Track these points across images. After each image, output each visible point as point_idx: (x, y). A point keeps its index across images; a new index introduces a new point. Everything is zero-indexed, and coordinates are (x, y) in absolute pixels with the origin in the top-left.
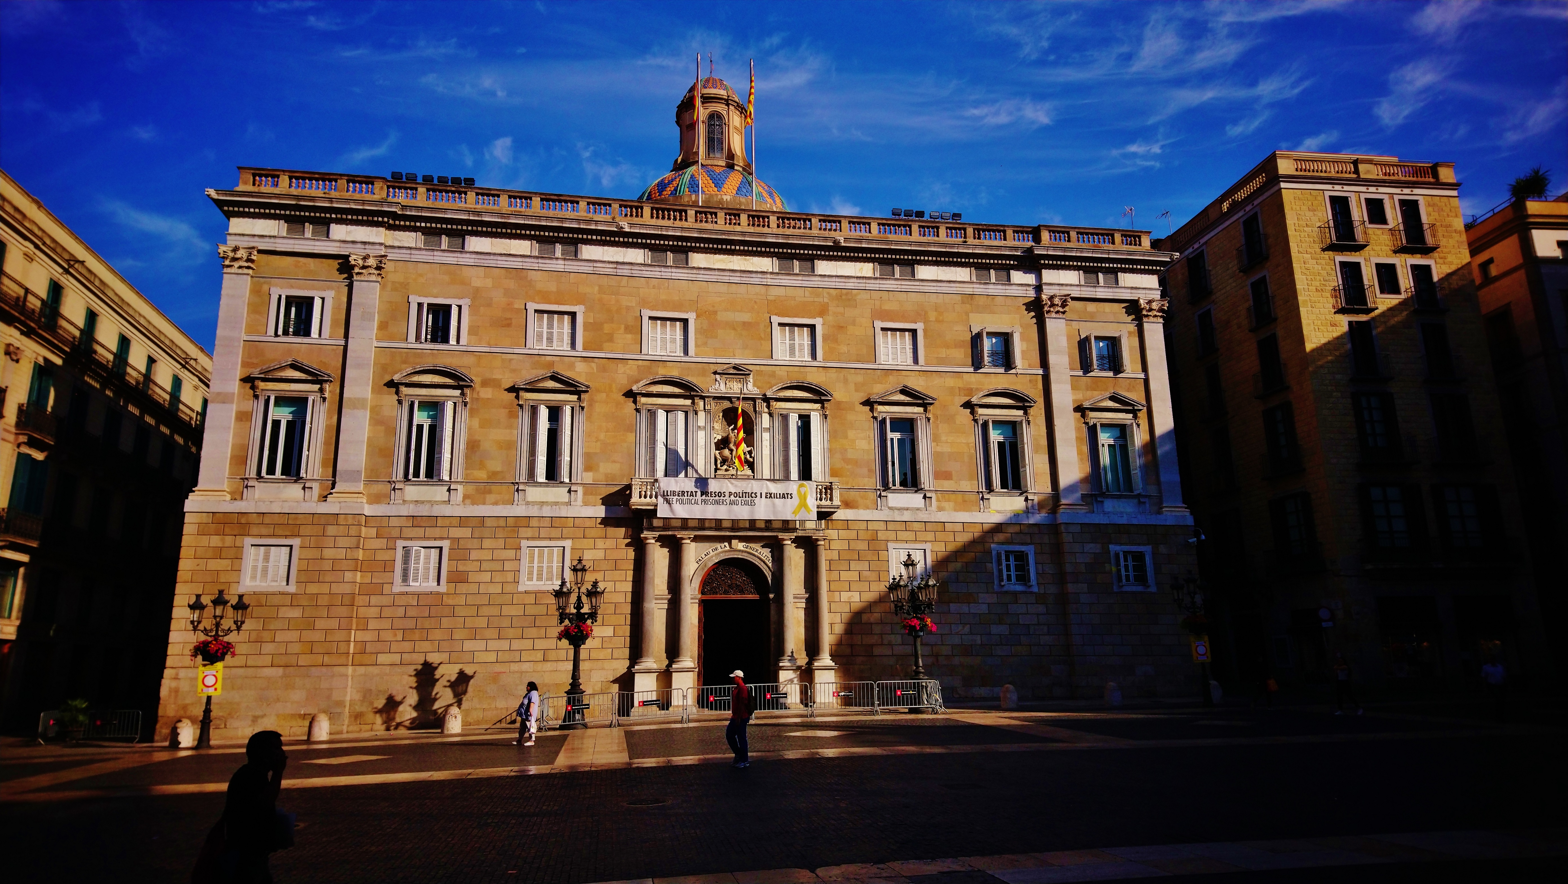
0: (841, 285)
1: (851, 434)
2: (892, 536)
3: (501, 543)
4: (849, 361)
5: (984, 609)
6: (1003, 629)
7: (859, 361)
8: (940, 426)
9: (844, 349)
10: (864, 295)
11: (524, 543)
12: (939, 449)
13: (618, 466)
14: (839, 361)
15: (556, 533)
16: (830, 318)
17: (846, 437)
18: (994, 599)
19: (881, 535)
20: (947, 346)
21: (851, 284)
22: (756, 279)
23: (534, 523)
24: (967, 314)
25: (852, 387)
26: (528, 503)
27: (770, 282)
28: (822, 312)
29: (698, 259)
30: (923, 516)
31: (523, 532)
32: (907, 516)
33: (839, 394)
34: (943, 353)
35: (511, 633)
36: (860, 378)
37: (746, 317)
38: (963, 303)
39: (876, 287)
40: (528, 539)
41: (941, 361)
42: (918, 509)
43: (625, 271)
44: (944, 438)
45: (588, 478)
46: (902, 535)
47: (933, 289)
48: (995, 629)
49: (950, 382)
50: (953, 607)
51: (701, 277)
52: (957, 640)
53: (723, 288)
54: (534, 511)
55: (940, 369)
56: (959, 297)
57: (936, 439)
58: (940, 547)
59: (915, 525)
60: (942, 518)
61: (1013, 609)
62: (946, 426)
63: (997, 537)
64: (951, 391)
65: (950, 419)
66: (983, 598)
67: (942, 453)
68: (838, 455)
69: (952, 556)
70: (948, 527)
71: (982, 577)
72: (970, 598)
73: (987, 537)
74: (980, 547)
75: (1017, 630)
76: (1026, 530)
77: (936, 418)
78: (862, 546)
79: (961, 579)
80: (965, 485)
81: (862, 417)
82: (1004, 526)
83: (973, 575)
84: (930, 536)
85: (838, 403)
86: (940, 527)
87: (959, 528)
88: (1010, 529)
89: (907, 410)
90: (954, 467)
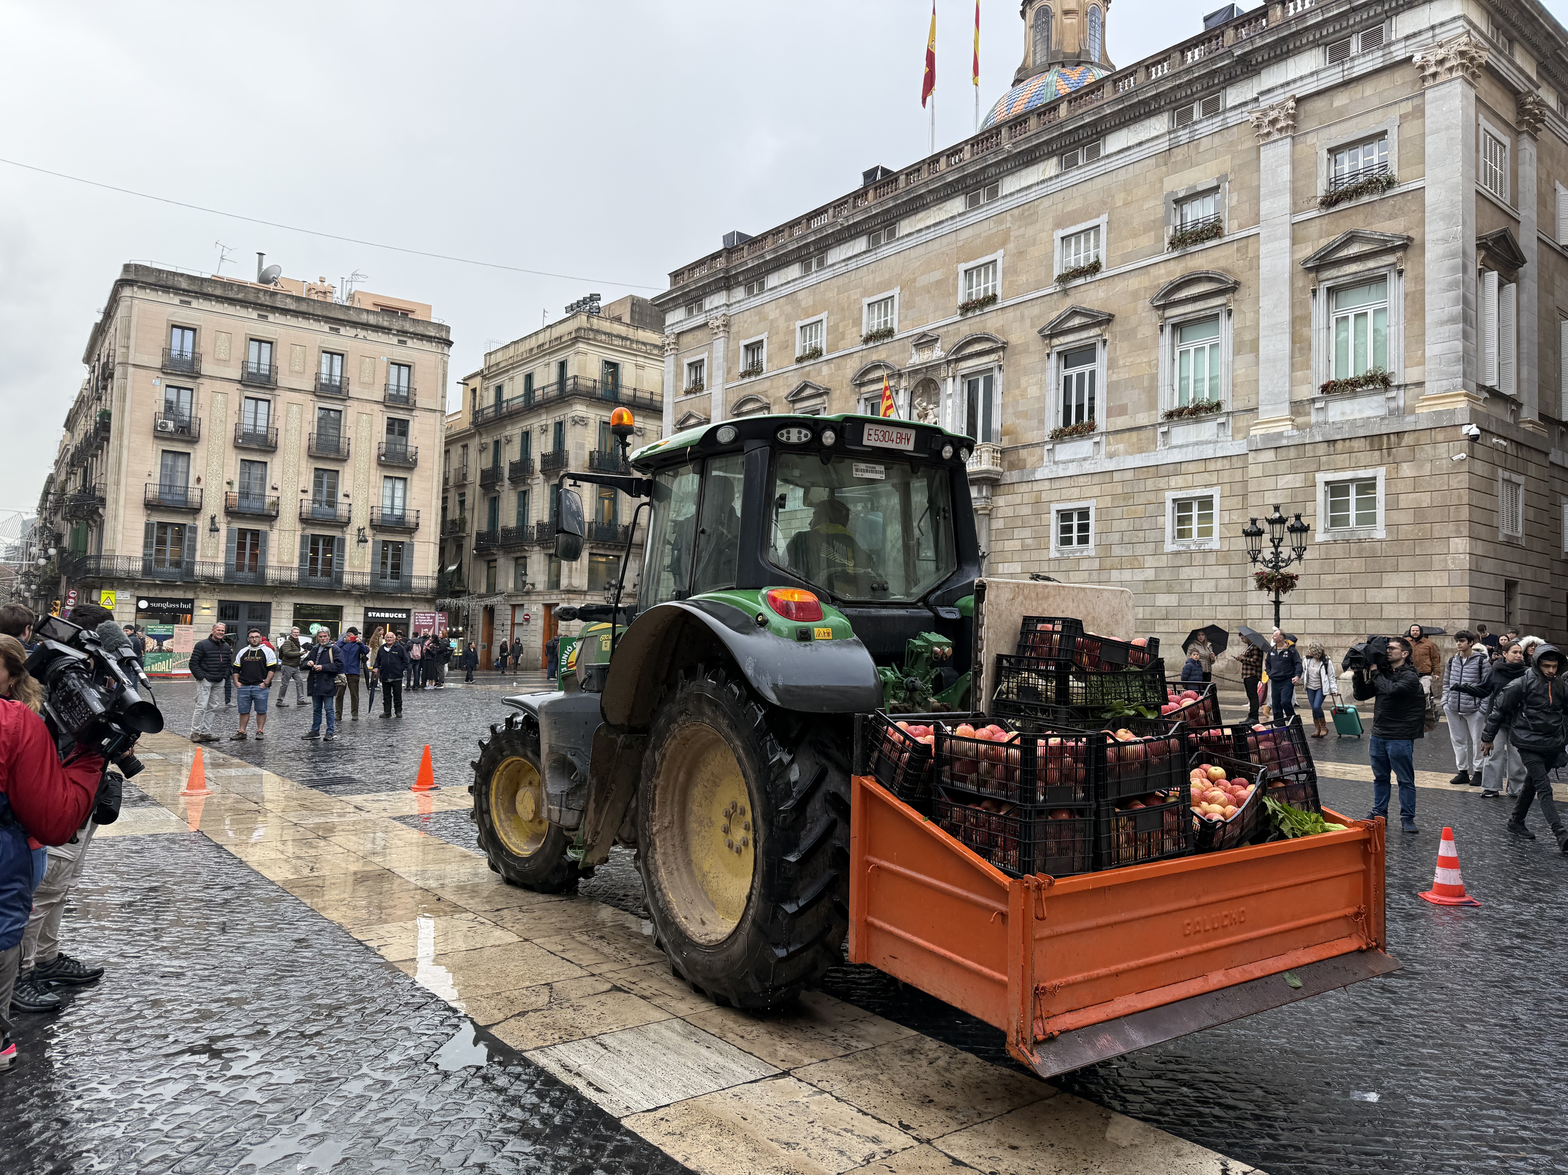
0: (1024, 200)
1: (1024, 381)
4: (1027, 292)
5: (1150, 574)
6: (1171, 599)
7: (1037, 289)
8: (1117, 346)
9: (1023, 278)
10: (1047, 202)
12: (1115, 378)
14: (1018, 295)
16: (1011, 246)
17: (1019, 387)
18: (1163, 561)
19: (1045, 497)
20: (1135, 236)
21: (1032, 195)
22: (946, 228)
24: (1161, 181)
25: (1028, 322)
27: (959, 225)
28: (1003, 244)
29: (905, 227)
30: (1088, 467)
32: (1073, 470)
33: (1014, 337)
34: (1130, 245)
36: (1035, 310)
37: (937, 275)
38: (1157, 166)
39: (1058, 186)
41: (1126, 258)
42: (1085, 459)
43: (852, 265)
44: (1121, 362)
46: (1066, 493)
47: (1121, 163)
48: (1163, 600)
49: (1134, 283)
50: (1115, 575)
51: (905, 246)
53: (921, 250)
55: (1123, 270)
56: (1152, 161)
57: (1112, 365)
58: (1107, 502)
59: (1081, 479)
60: (1110, 466)
61: (1185, 573)
62: (1125, 344)
63: (1174, 481)
64: (1135, 295)
65: (1130, 334)
66: (1150, 561)
67: (1118, 382)
68: (1010, 410)
69: (1118, 512)
70: (1117, 477)
71: (1152, 535)
72: (1135, 563)
73: (1162, 483)
74: (1152, 497)
75: (1188, 600)
76: (1212, 466)
77: (1114, 338)
78: (1026, 510)
79: (1126, 540)
80: (1142, 419)
81: (1035, 358)
82: (1184, 466)
83: (1141, 534)
84: (1096, 490)
85: (1015, 347)
86: (1107, 478)
87: (1129, 475)
88: (1192, 468)
89: (1084, 334)
90: (1131, 397)
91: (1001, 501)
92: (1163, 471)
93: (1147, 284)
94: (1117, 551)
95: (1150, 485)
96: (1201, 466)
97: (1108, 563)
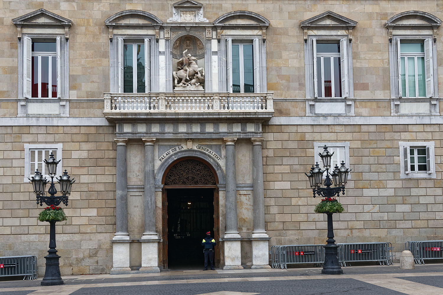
1: (285, 54)
2: (317, 136)
3: (9, 146)
5: (391, 192)
6: (406, 208)
8: (360, 45)
11: (27, 146)
12: (358, 65)
13: (96, 85)
15: (50, 138)
17: (281, 57)
18: (399, 184)
19: (308, 137)
23: (33, 130)
25: (286, 15)
26: (28, 116)
30: (344, 121)
31: (26, 138)
32: (330, 121)
33: (275, 22)
35: (21, 213)
40: (29, 142)
42: (340, 115)
44: (362, 56)
45: (74, 95)
46: (325, 136)
48: (400, 208)
50: (366, 192)
52: (367, 217)
54: (33, 122)
57: (355, 56)
58: (357, 144)
59: (337, 127)
60: (358, 121)
61: (414, 192)
62: (365, 45)
63: (404, 135)
64: (370, 16)
65: (368, 40)
66: (391, 184)
67: (360, 69)
68: (274, 73)
69: (366, 152)
70: (364, 129)
71: (391, 168)
72: (380, 185)
73: (396, 136)
74: (388, 144)
75: (418, 208)
76: (428, 129)
77: (357, 39)
78: (293, 145)
79: (373, 169)
80: (380, 95)
81: (294, 40)
82: (410, 127)
83: (384, 166)
84: (349, 136)
85: (275, 29)
86: (357, 129)
87: (373, 129)
88: (415, 128)
89: (334, 33)
90: (370, 79)
91: (270, 136)
92: (396, 128)
93: (378, 11)
94: (366, 176)
95: (388, 136)
96: (421, 128)
97: (360, 184)
